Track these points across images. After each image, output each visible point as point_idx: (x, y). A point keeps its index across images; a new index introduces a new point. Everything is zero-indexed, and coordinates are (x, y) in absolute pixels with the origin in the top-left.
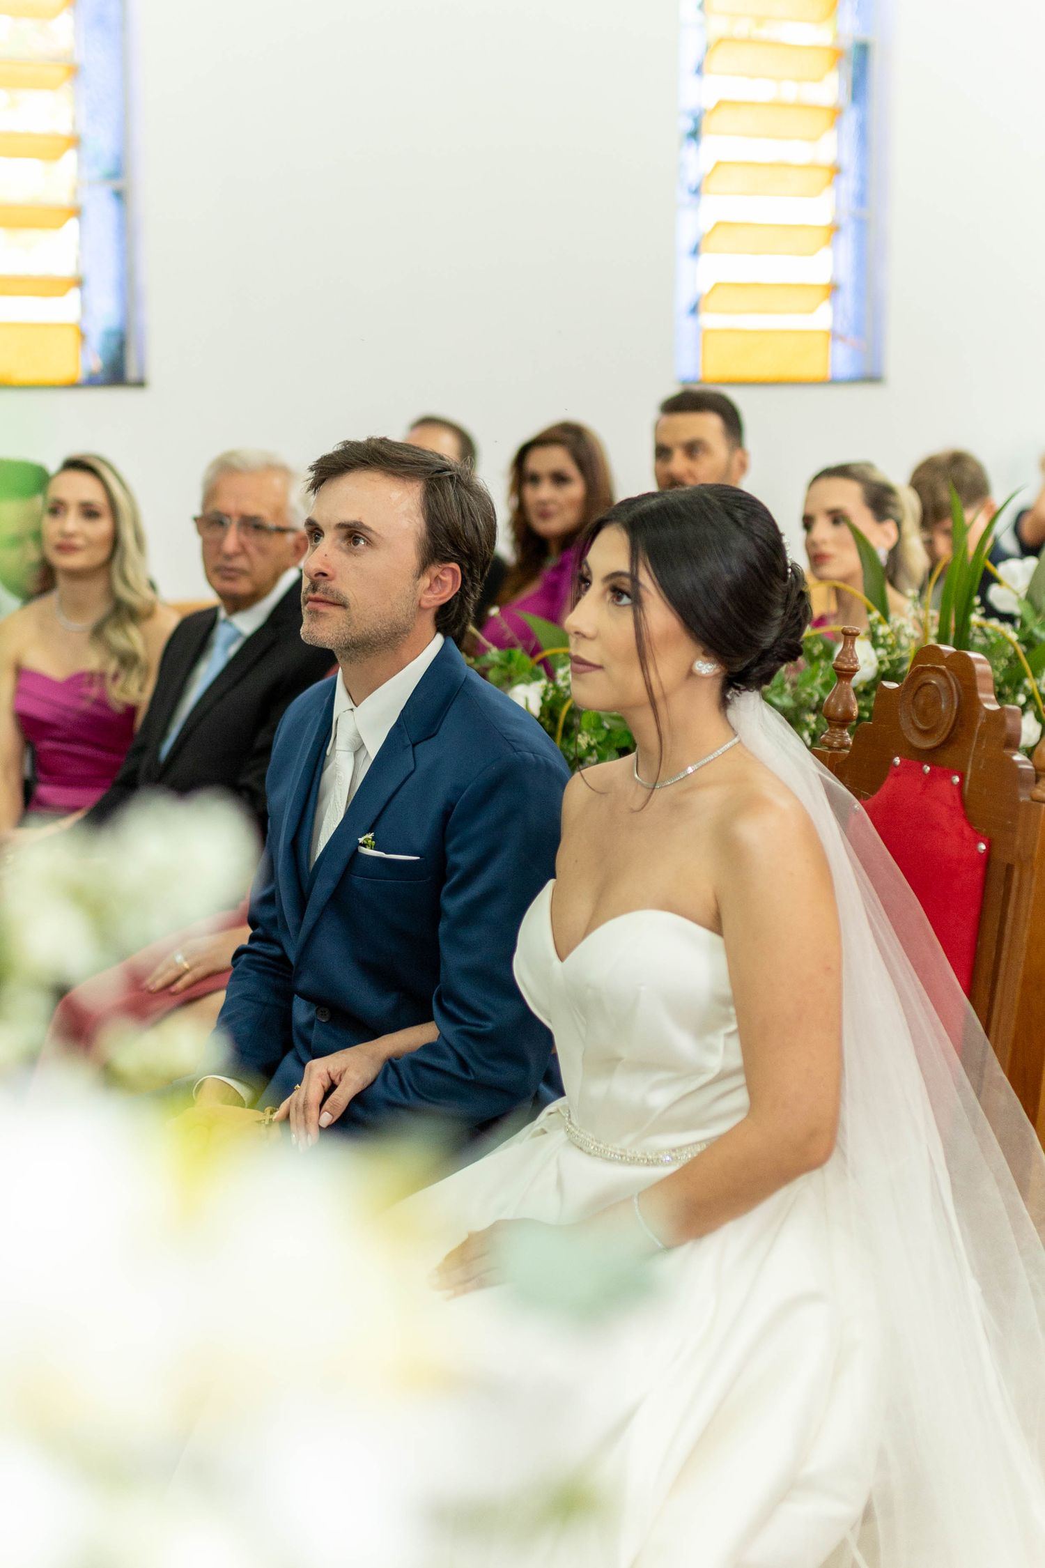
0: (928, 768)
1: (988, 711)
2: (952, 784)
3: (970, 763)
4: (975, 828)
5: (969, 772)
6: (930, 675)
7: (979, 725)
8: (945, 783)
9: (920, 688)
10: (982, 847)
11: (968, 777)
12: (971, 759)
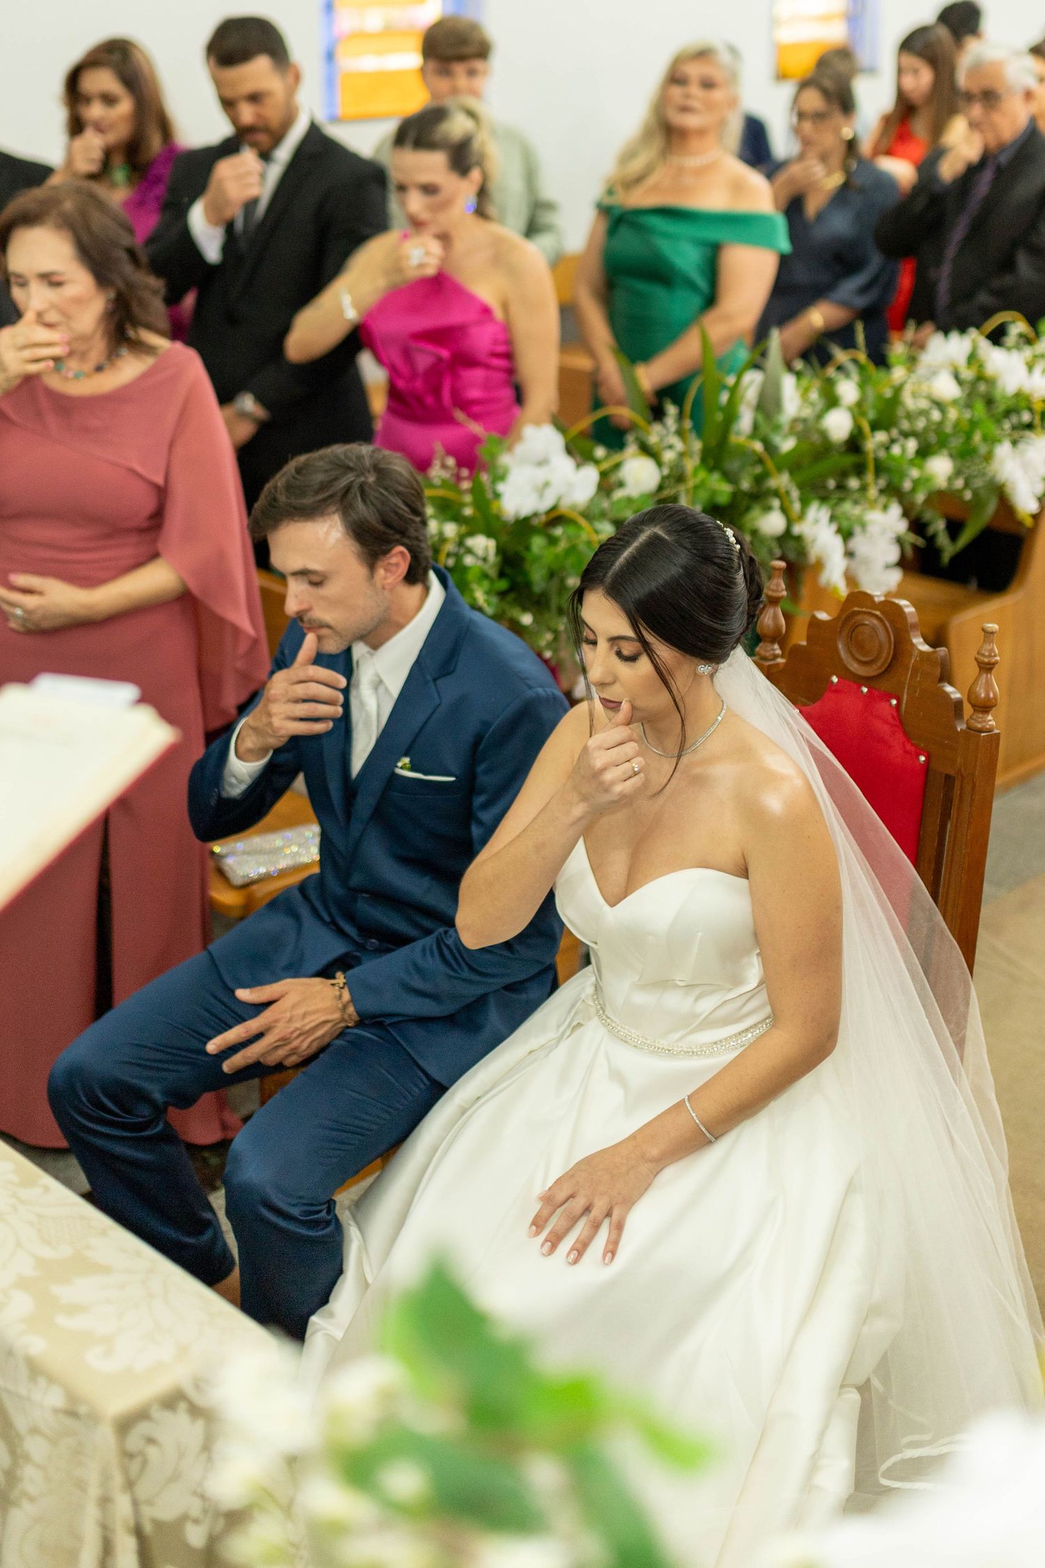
0: (865, 690)
1: (921, 653)
2: (891, 704)
3: (906, 690)
4: (913, 742)
5: (905, 697)
6: (865, 617)
7: (913, 661)
8: (884, 705)
9: (857, 627)
10: (922, 758)
11: (904, 702)
12: (906, 686)
